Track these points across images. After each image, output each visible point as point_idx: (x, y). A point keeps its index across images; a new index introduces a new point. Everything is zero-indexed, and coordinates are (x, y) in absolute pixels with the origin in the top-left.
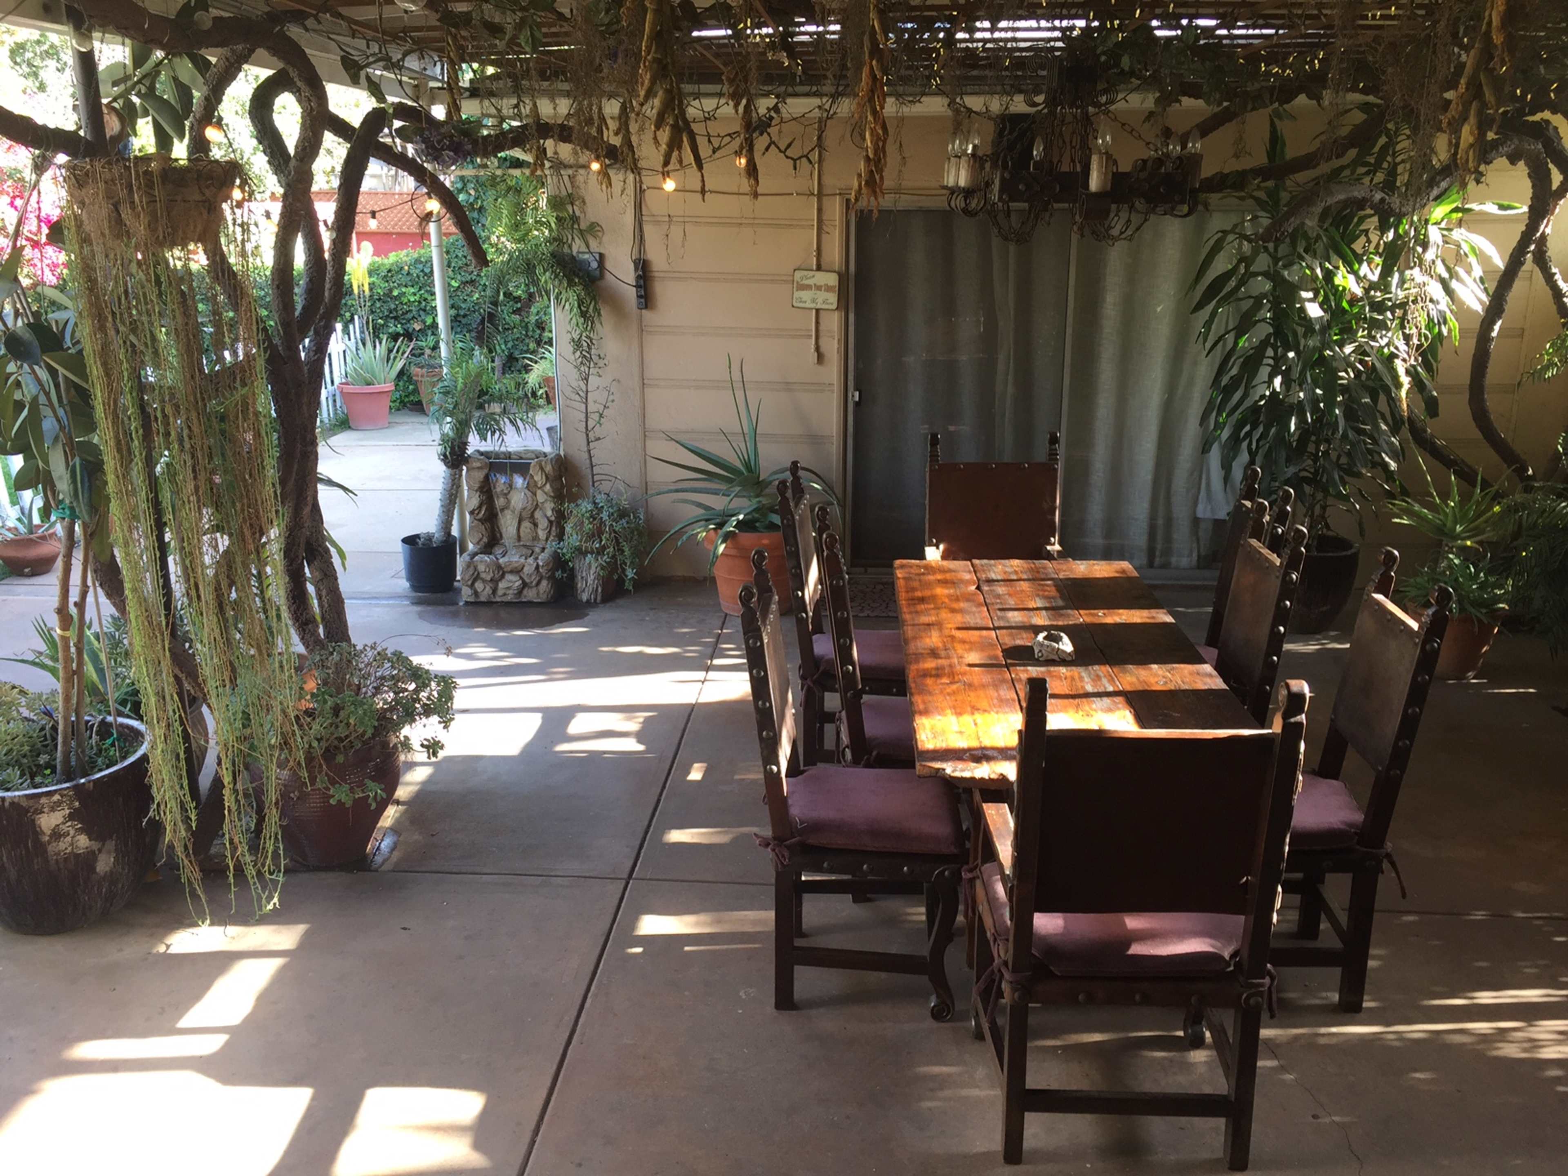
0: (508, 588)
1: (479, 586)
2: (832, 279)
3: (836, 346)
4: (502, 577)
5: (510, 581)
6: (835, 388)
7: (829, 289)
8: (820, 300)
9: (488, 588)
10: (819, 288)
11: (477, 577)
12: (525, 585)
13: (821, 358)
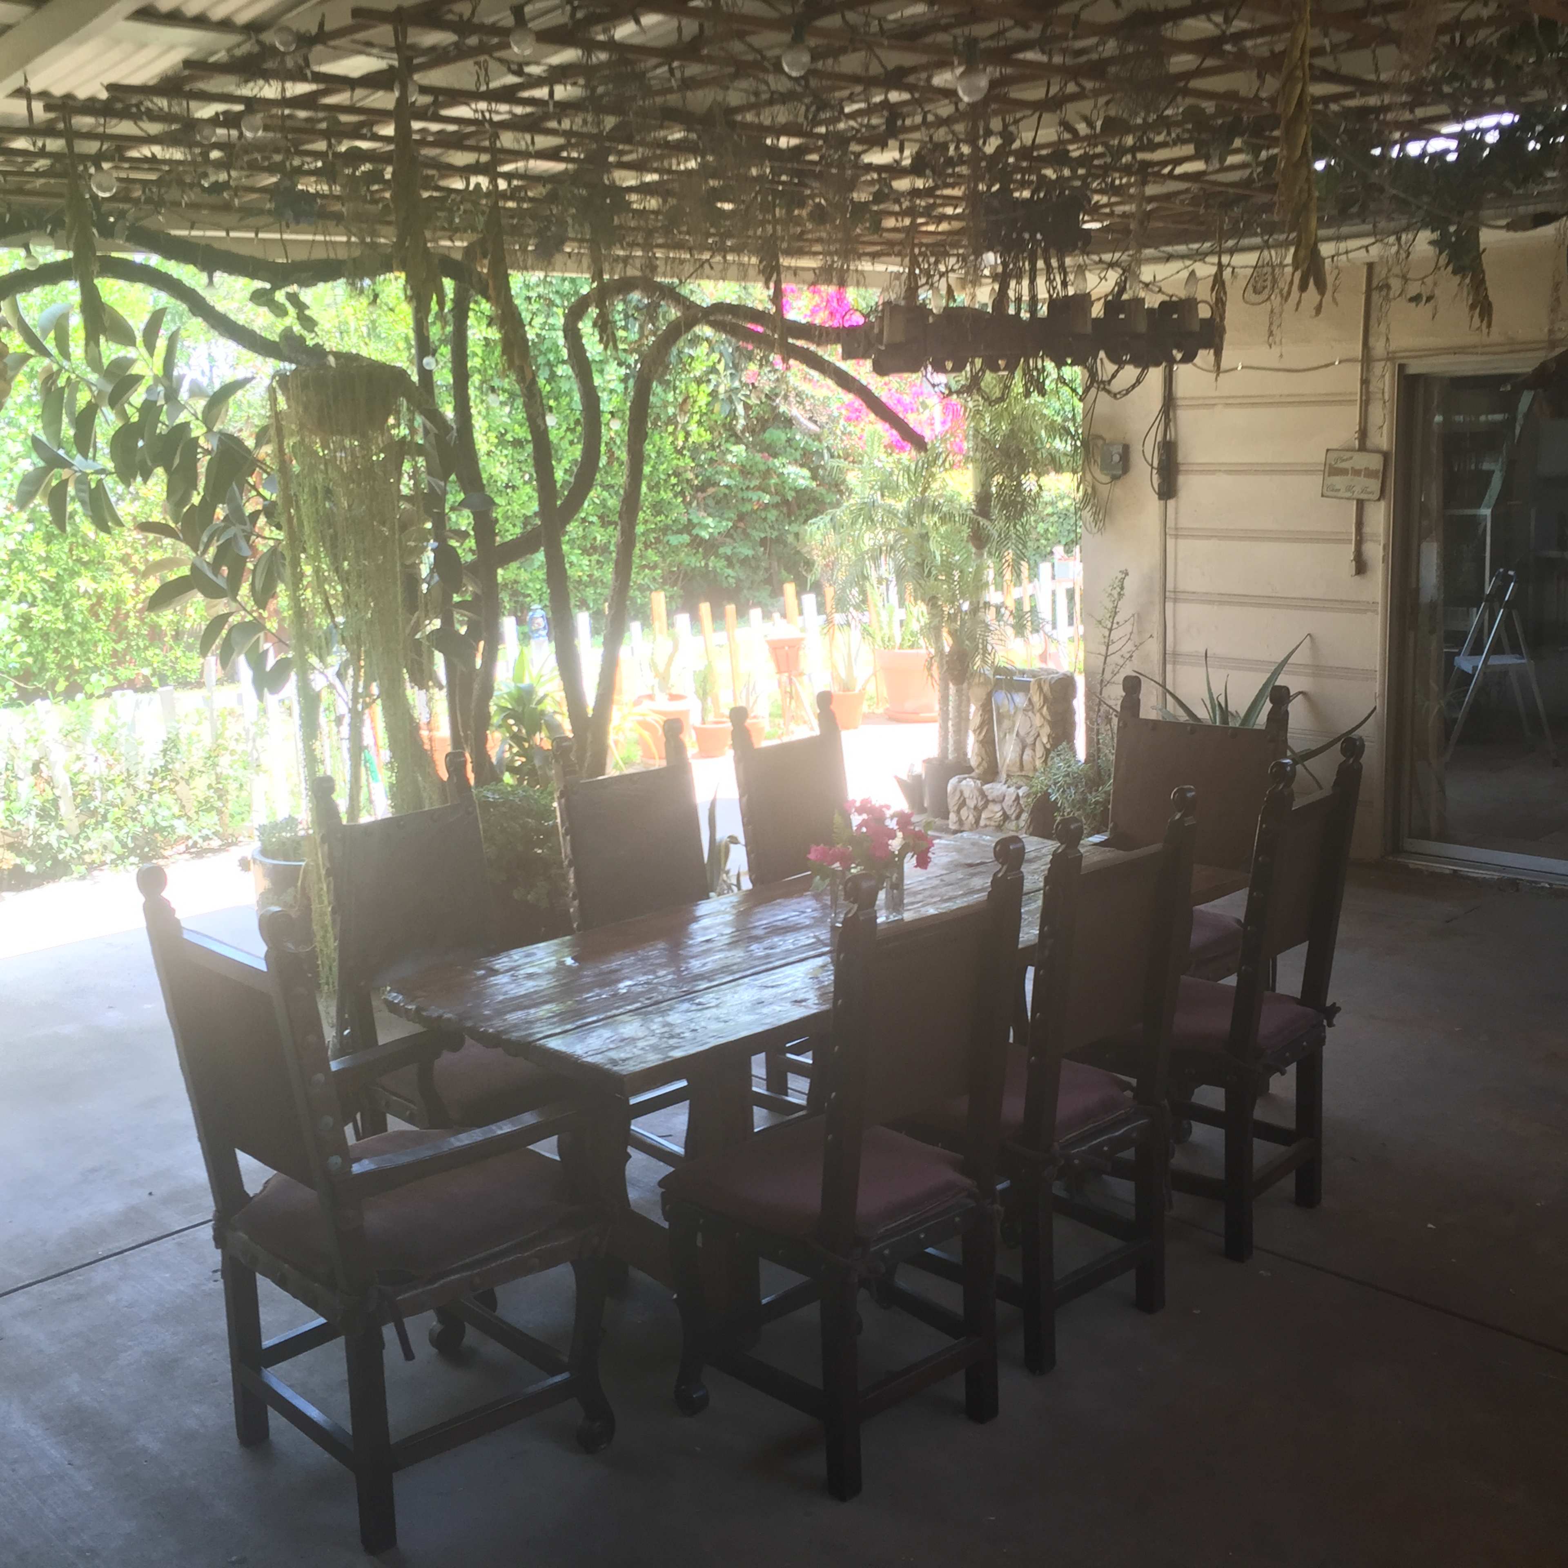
0: (989, 819)
1: (964, 812)
2: (1375, 462)
3: (1381, 553)
4: (985, 806)
5: (992, 812)
6: (1380, 609)
7: (1369, 474)
8: (1357, 489)
9: (971, 817)
10: (1357, 472)
11: (963, 804)
12: (1006, 817)
13: (1361, 567)
